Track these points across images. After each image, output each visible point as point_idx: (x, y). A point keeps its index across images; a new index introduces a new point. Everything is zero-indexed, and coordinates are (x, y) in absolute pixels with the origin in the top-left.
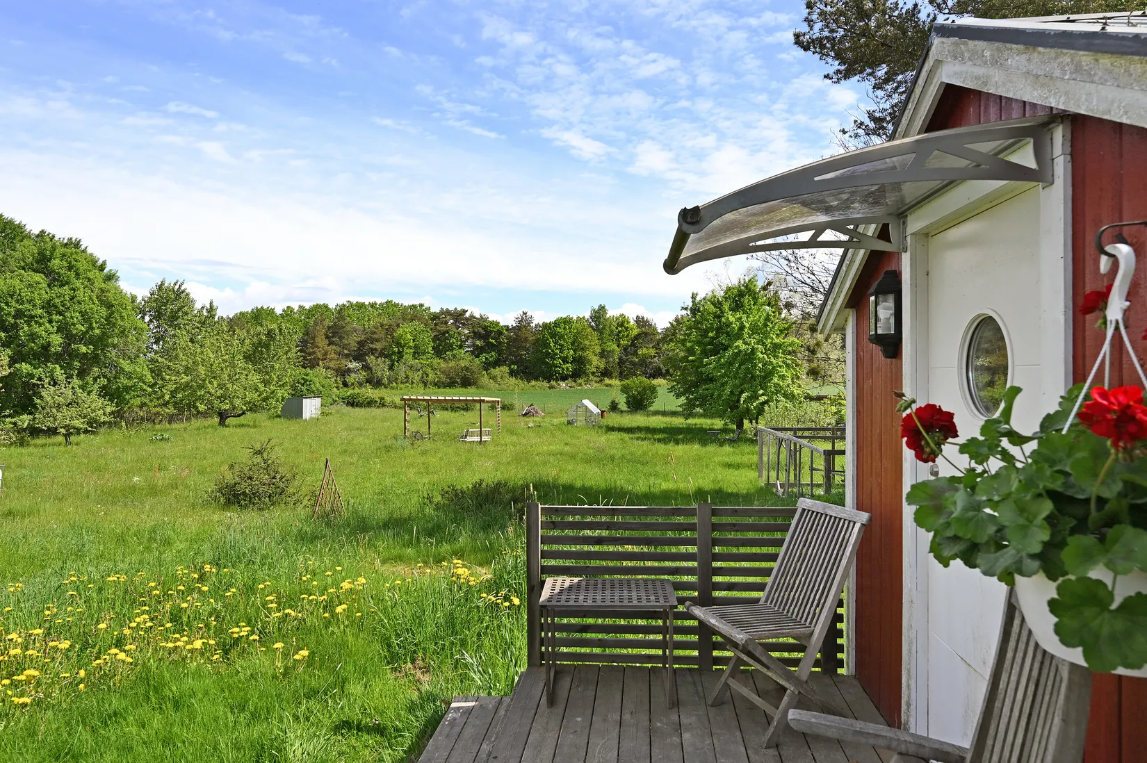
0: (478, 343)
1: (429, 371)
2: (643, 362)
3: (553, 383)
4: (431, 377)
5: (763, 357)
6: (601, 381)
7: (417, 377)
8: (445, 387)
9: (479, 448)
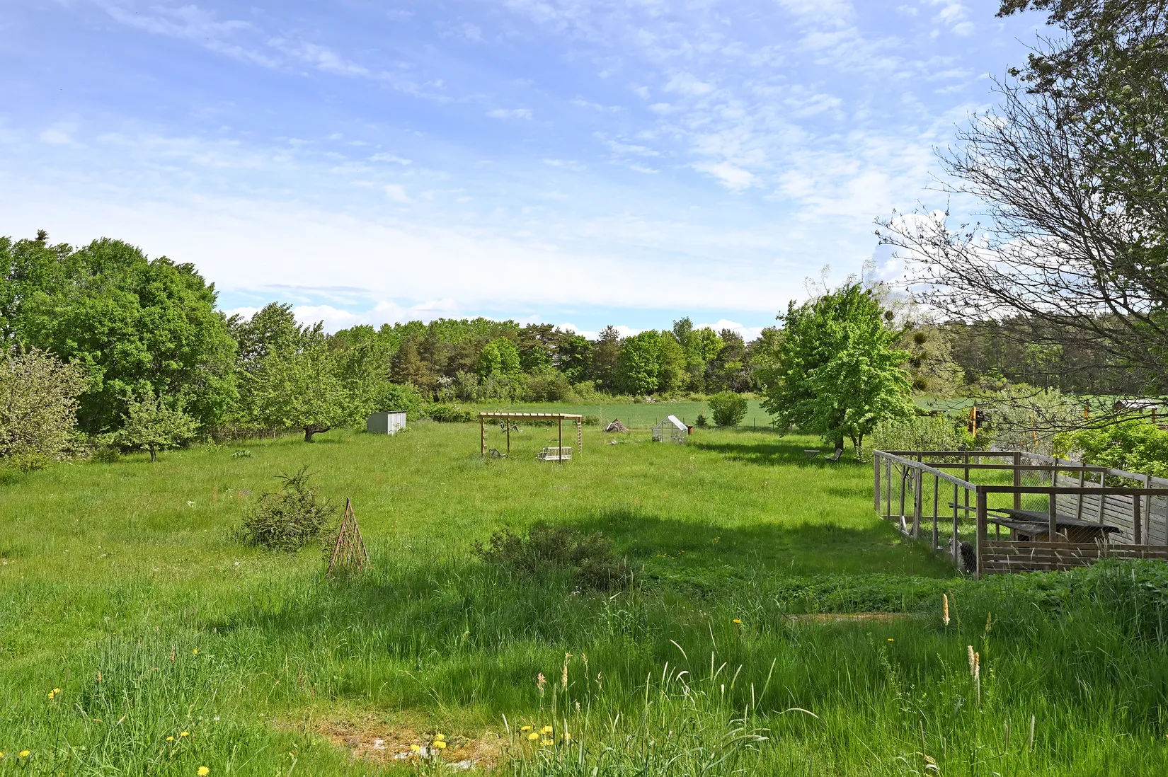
0: (564, 358)
1: (517, 385)
2: (729, 376)
3: (639, 397)
4: (518, 391)
5: (870, 370)
6: (687, 395)
7: (504, 391)
8: (531, 402)
9: (558, 469)
